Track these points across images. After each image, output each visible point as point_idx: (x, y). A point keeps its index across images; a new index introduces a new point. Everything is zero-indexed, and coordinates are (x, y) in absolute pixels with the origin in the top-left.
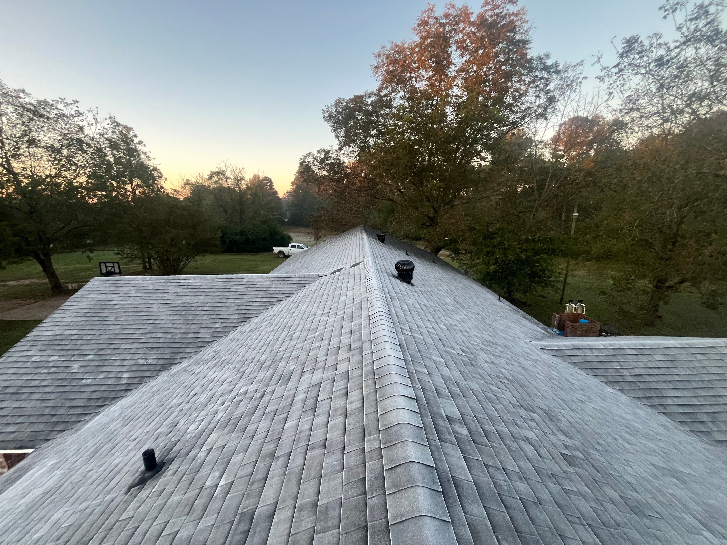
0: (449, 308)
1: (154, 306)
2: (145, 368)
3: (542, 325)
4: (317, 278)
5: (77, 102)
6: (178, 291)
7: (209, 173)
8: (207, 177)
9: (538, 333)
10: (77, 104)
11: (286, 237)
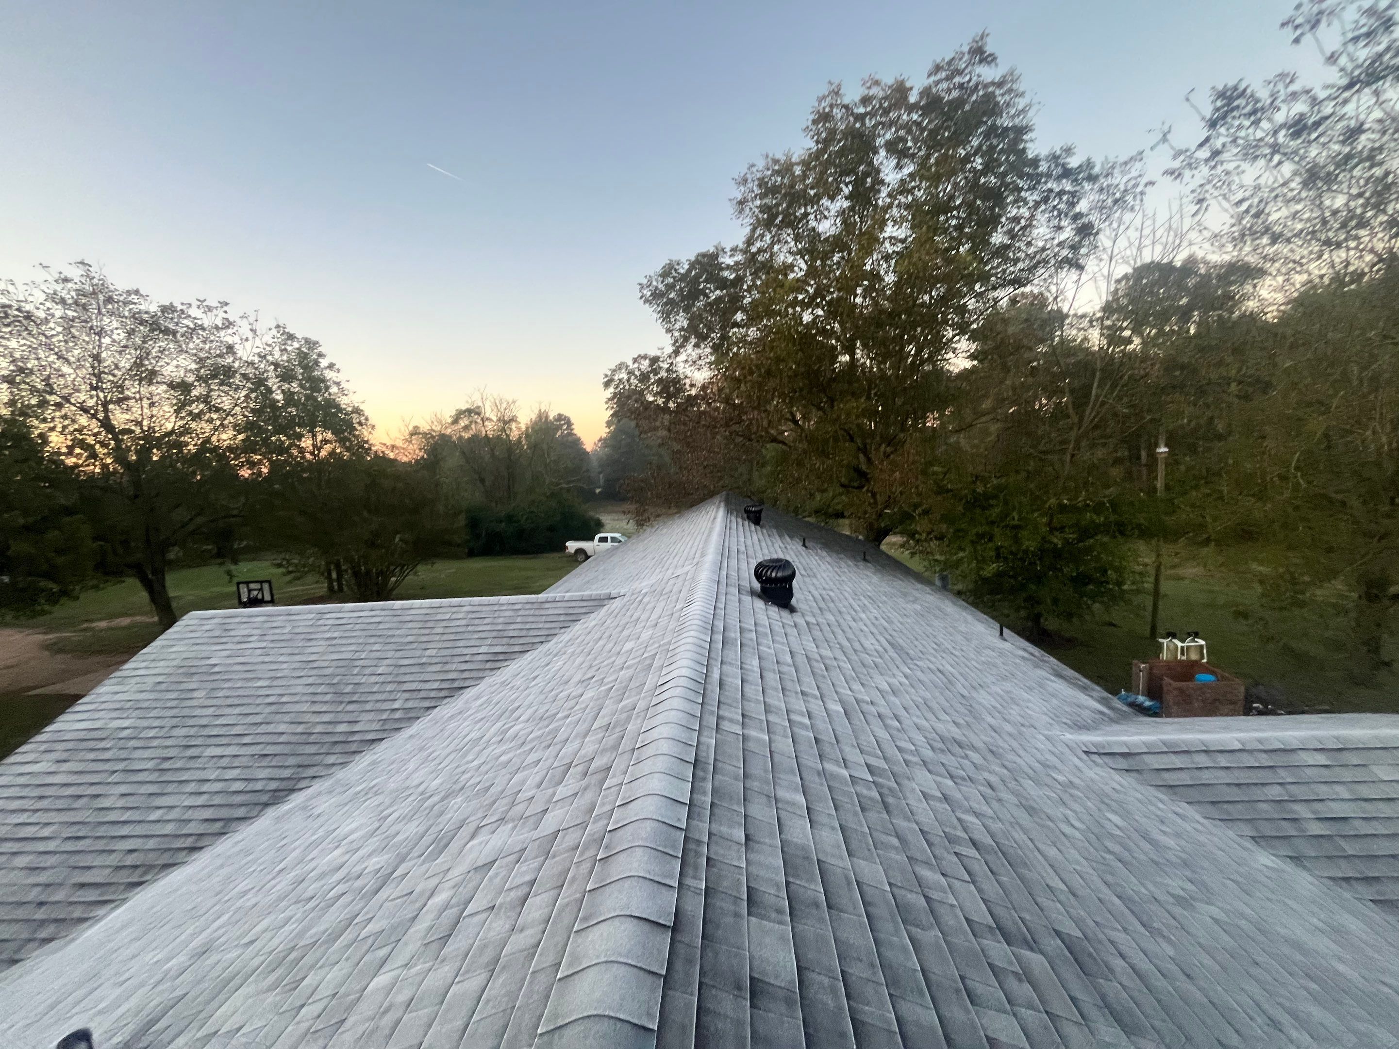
0: (868, 660)
1: (285, 666)
2: (238, 799)
3: (1099, 691)
4: (606, 602)
5: (226, 304)
6: (336, 635)
7: (454, 413)
8: (449, 420)
9: (1086, 714)
10: (225, 308)
11: (592, 524)
